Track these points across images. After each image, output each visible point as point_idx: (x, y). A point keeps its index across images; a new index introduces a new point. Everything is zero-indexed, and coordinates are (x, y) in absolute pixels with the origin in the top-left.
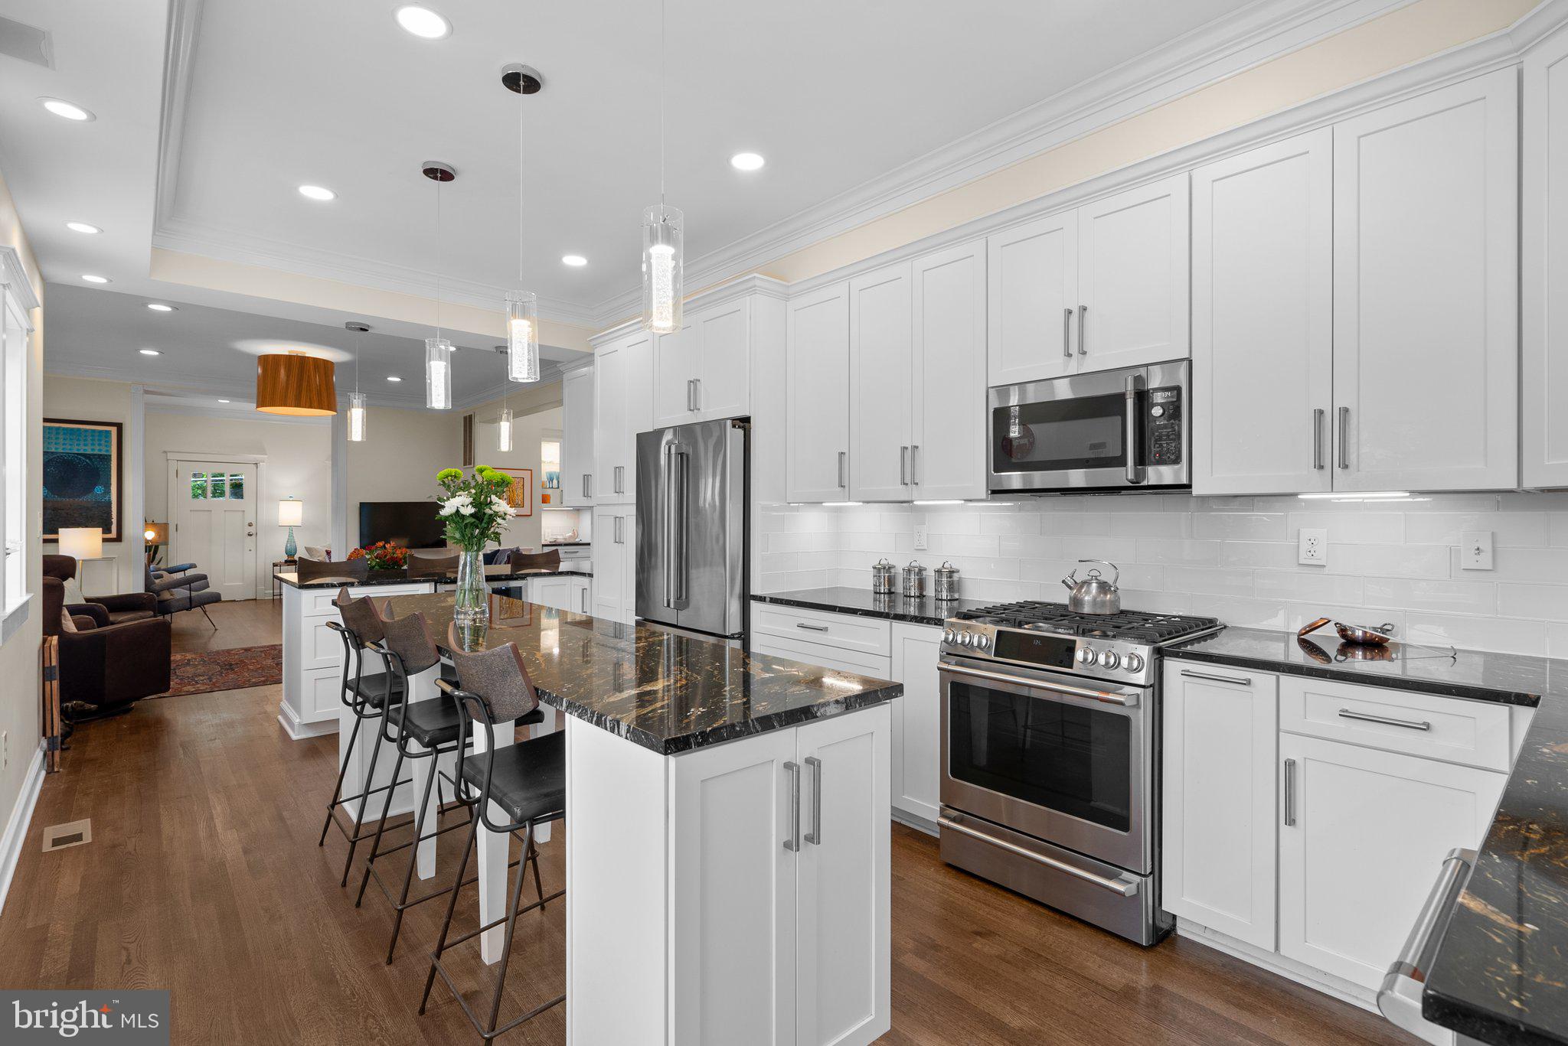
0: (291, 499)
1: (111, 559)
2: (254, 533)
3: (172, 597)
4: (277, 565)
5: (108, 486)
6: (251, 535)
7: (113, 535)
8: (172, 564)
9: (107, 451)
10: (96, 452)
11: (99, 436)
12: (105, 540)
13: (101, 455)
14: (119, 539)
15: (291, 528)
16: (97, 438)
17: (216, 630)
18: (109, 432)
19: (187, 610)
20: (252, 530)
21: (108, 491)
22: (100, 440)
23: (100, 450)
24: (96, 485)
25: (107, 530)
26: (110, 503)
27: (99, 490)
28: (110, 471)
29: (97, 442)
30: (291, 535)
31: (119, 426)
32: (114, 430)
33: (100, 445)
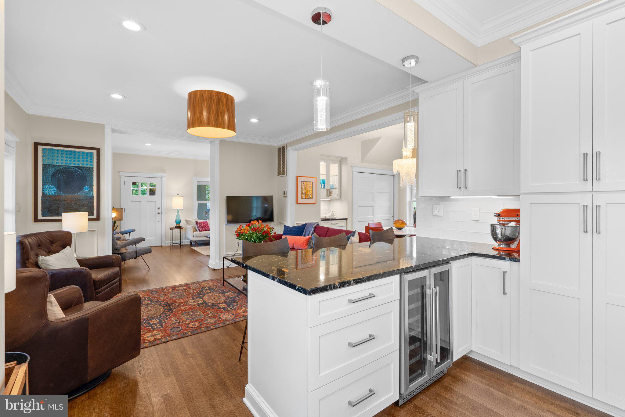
0: (178, 195)
1: (93, 231)
2: (161, 212)
3: (126, 251)
4: (171, 229)
5: (91, 186)
6: (159, 214)
7: (95, 216)
8: (123, 229)
9: (91, 165)
10: (85, 166)
11: (87, 156)
12: (90, 220)
13: (88, 167)
14: (98, 219)
15: (178, 210)
16: (85, 157)
17: (149, 269)
18: (92, 153)
19: (134, 258)
20: (159, 211)
21: (91, 190)
22: (87, 158)
23: (87, 164)
24: (85, 185)
25: (91, 213)
26: (93, 197)
27: (86, 189)
28: (93, 177)
29: (85, 160)
30: (178, 214)
31: (98, 150)
32: (95, 152)
33: (87, 161)
